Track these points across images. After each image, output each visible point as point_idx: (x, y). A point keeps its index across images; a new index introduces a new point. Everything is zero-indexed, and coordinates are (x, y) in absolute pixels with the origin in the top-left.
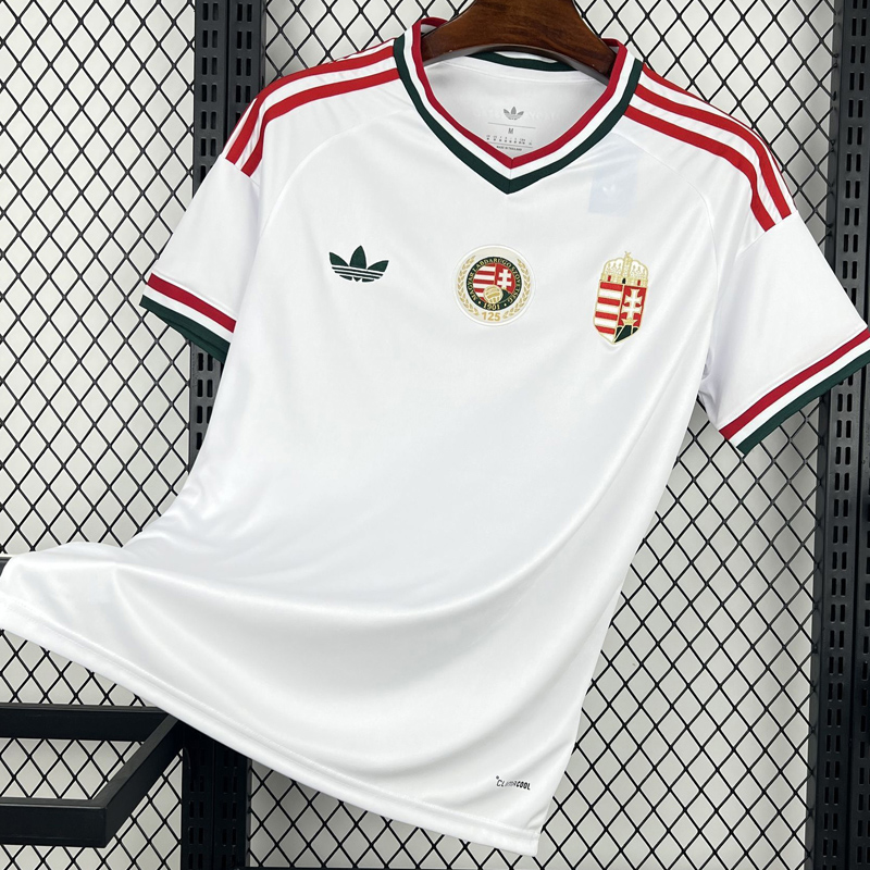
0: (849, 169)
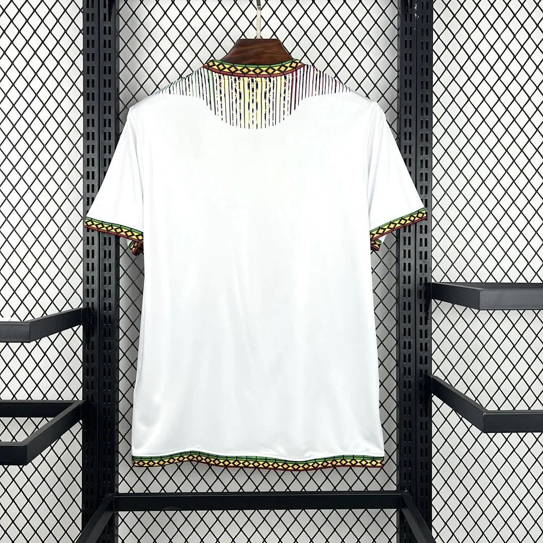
0: (406, 126)
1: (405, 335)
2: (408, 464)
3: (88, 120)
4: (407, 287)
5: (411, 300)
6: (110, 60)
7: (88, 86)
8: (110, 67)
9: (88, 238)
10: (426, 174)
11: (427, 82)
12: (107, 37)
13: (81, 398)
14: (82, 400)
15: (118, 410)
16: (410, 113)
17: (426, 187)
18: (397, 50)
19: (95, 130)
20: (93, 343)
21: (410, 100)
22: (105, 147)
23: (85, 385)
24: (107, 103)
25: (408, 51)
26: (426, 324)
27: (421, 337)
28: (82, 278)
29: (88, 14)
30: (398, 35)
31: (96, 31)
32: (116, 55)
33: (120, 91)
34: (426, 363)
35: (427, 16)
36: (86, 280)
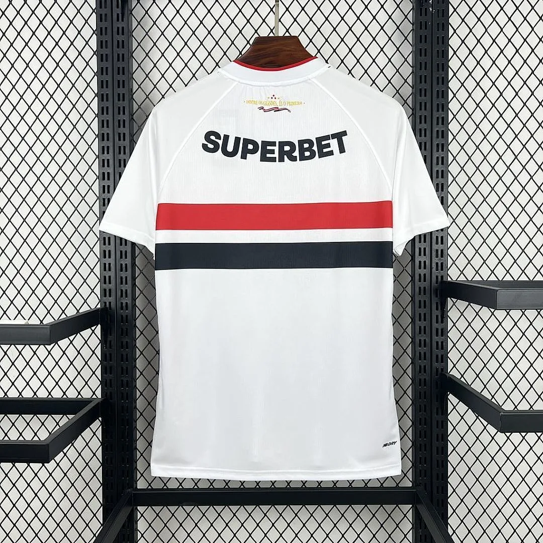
1: (420, 333)
2: (423, 460)
3: (103, 121)
4: (423, 285)
5: (426, 298)
6: (123, 61)
7: (102, 87)
8: (123, 68)
9: (104, 238)
10: (442, 171)
11: (443, 78)
12: (120, 38)
13: (100, 396)
14: (100, 397)
15: (136, 407)
16: (425, 109)
17: (442, 185)
18: (412, 46)
19: (110, 131)
20: (110, 341)
21: (425, 96)
22: (120, 147)
23: (104, 383)
24: (121, 104)
25: (423, 46)
26: (442, 322)
27: (437, 335)
28: (99, 277)
29: (101, 15)
30: (413, 30)
31: (109, 31)
32: (130, 55)
33: (134, 92)
34: (442, 362)
35: (443, 10)
36: (104, 280)
